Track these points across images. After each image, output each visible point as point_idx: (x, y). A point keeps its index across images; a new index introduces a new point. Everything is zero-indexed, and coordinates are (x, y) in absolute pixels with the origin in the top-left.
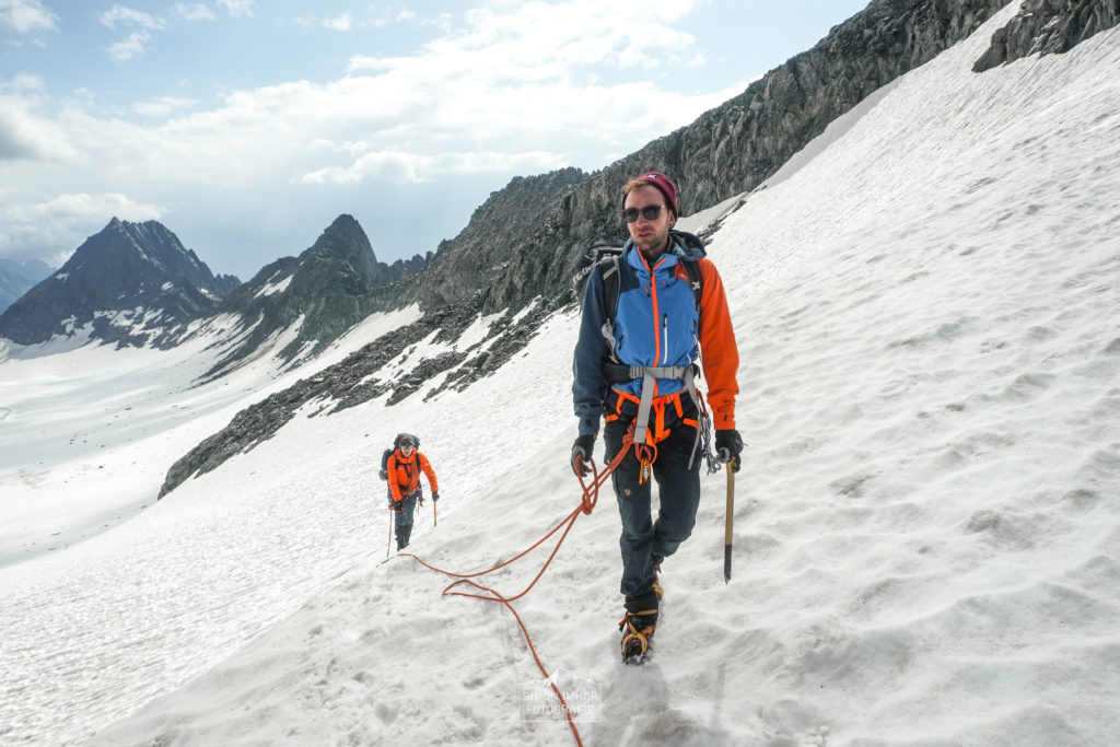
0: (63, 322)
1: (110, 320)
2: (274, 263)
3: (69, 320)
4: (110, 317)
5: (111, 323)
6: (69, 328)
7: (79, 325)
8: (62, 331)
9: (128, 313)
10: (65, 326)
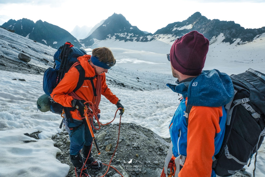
0: (108, 35)
1: (119, 35)
2: (186, 20)
3: (109, 35)
4: (118, 35)
5: (120, 36)
6: (110, 37)
7: (112, 36)
8: (108, 37)
9: (123, 34)
10: (108, 36)
